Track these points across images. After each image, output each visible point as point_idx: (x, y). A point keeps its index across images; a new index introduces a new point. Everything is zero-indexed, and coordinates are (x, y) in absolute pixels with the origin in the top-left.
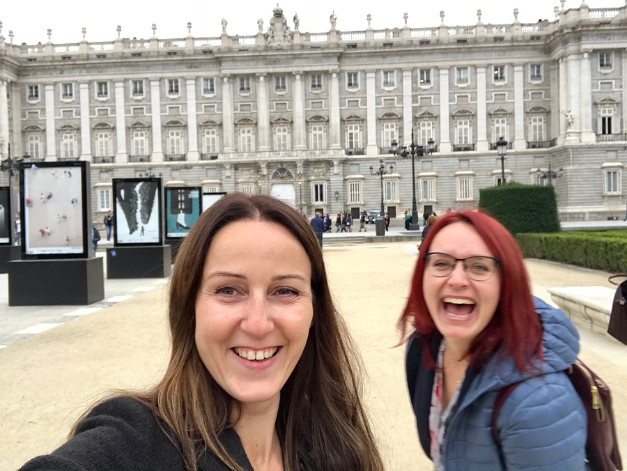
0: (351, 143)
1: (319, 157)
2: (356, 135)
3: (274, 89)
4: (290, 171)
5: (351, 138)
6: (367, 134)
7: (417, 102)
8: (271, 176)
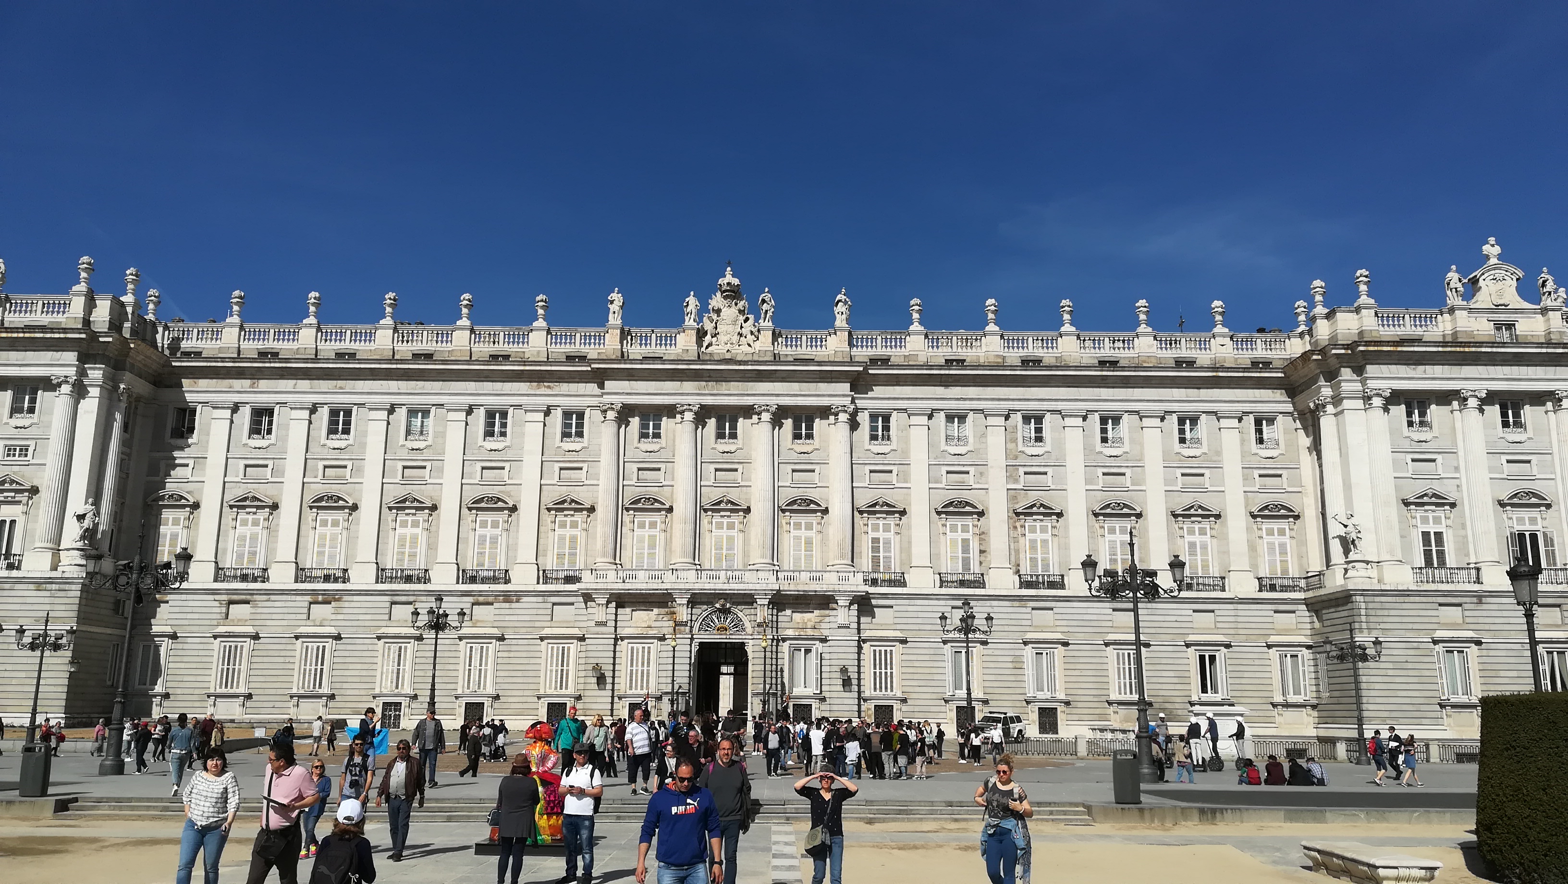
0: (876, 560)
1: (806, 588)
2: (887, 542)
3: (712, 438)
4: (740, 614)
5: (876, 549)
6: (910, 543)
7: (1016, 481)
8: (697, 626)
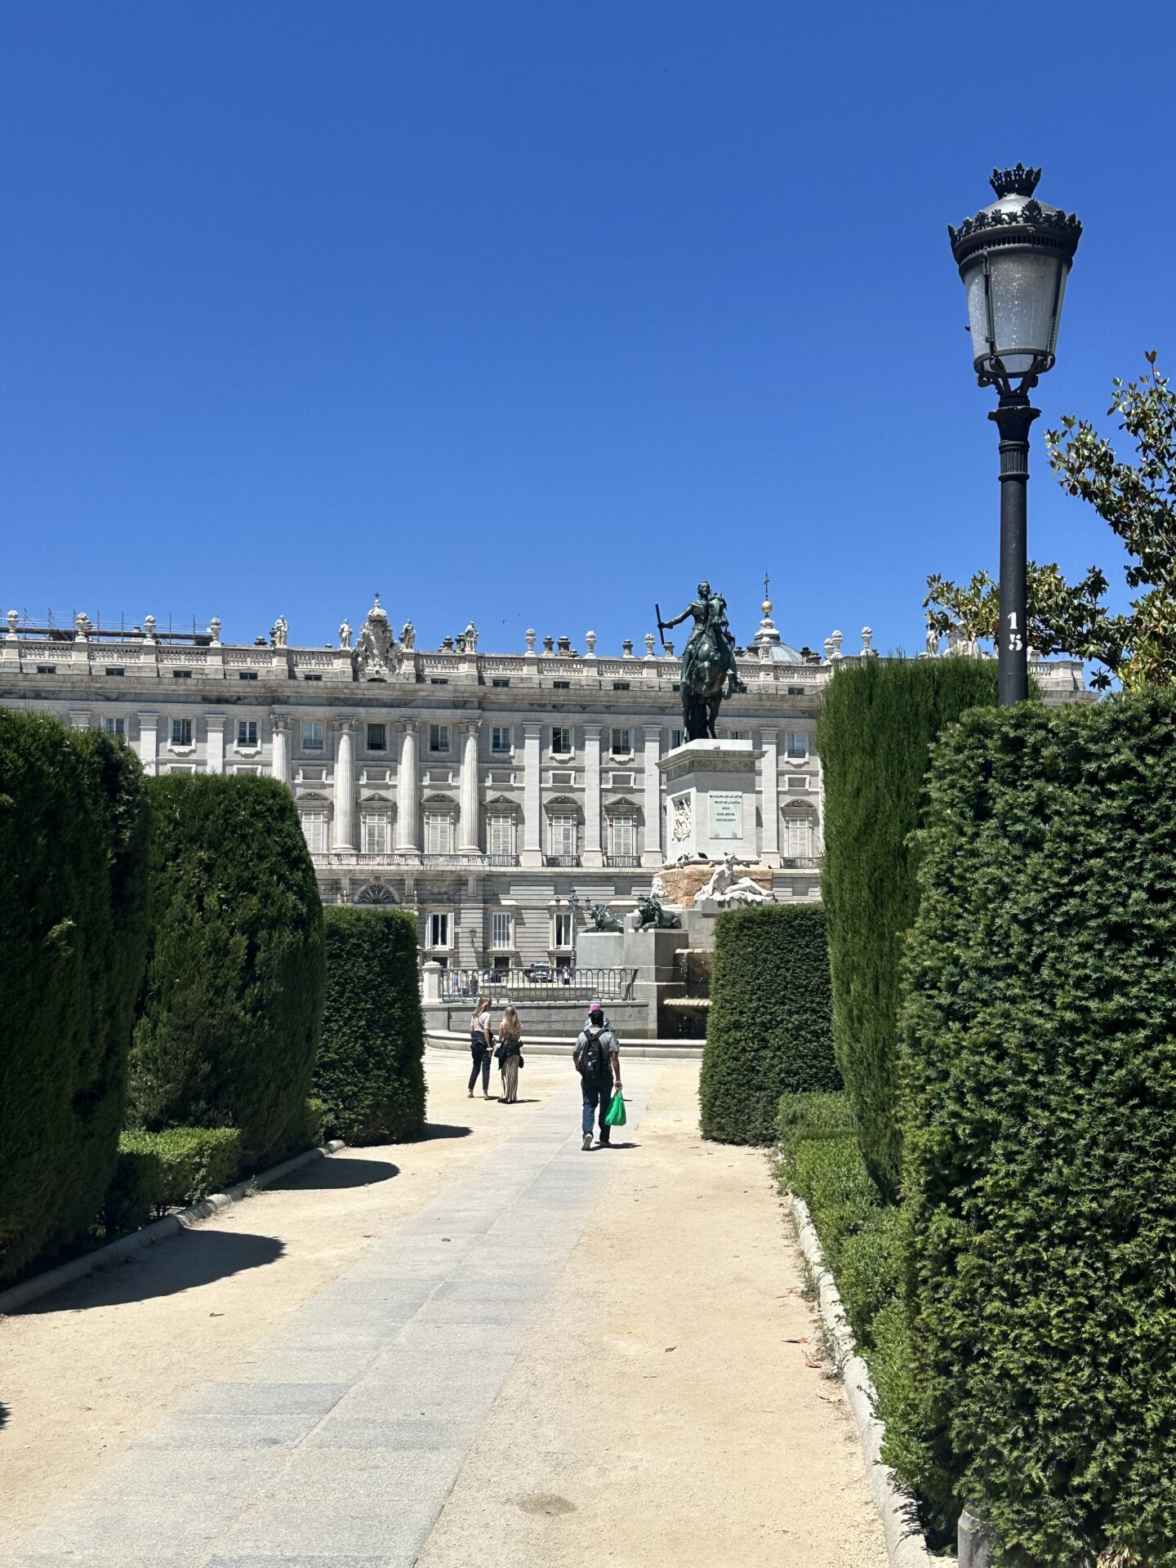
0: (496, 845)
1: (444, 869)
2: (505, 830)
3: (366, 746)
4: (391, 889)
5: (497, 837)
6: (524, 832)
7: (607, 782)
8: (356, 898)
